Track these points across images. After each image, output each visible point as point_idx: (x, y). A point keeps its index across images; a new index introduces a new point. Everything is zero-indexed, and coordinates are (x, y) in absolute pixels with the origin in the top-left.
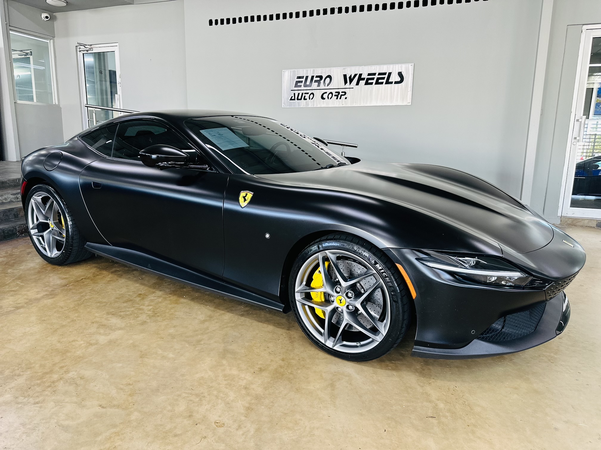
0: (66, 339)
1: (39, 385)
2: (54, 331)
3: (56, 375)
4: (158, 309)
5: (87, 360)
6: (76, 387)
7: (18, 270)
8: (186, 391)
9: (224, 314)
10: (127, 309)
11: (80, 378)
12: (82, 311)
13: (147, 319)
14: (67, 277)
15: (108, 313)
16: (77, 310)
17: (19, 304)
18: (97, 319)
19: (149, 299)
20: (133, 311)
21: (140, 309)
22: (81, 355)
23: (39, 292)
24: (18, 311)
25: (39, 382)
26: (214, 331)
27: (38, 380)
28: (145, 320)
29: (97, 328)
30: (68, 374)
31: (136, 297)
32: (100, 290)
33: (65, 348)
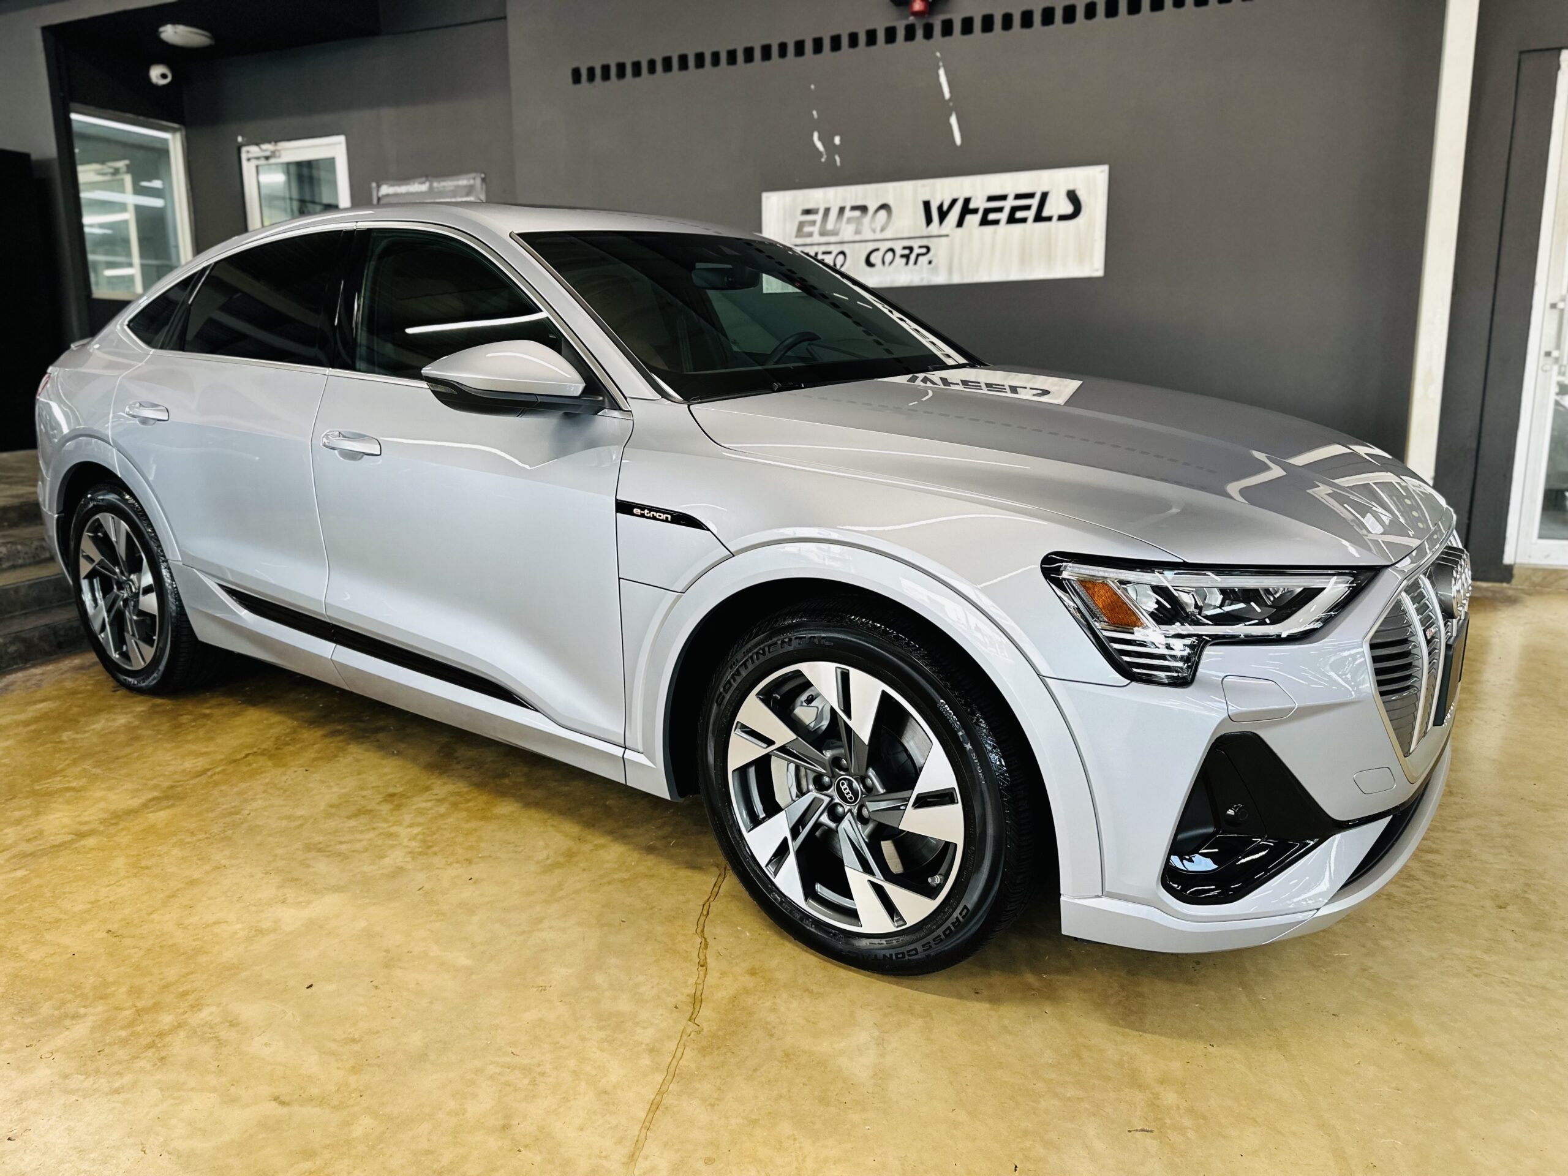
0: (197, 918)
1: (124, 1042)
2: (169, 897)
3: (170, 1014)
4: (435, 834)
5: (247, 973)
6: (217, 1048)
7: (86, 732)
8: (497, 1059)
9: (603, 846)
10: (358, 836)
11: (228, 1024)
12: (242, 842)
13: (408, 862)
14: (208, 750)
15: (308, 848)
16: (228, 839)
17: (86, 823)
18: (282, 864)
19: (414, 807)
20: (370, 840)
21: (390, 835)
22: (235, 961)
23: (137, 790)
24: (82, 842)
25: (123, 1034)
26: (576, 892)
27: (122, 1028)
28: (400, 864)
29: (279, 888)
30: (199, 1013)
31: (382, 801)
32: (290, 785)
33: (195, 943)
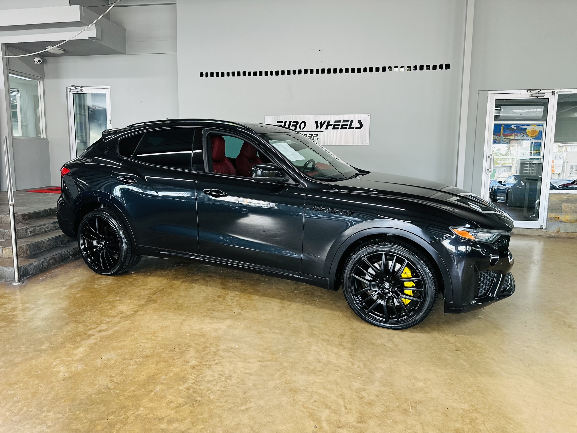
0: (195, 328)
1: (207, 354)
2: (181, 324)
3: (212, 348)
4: (241, 304)
5: (223, 338)
6: (233, 353)
10: (220, 306)
11: (230, 349)
12: (187, 310)
14: (148, 288)
15: (209, 310)
16: (183, 310)
17: (133, 308)
18: (205, 314)
19: (229, 298)
20: (224, 307)
21: (229, 305)
22: (216, 336)
23: (139, 299)
24: (138, 313)
25: (205, 353)
26: (292, 315)
27: (203, 352)
28: (240, 312)
29: (211, 319)
30: (220, 347)
31: (218, 298)
32: (185, 295)
33: (201, 333)
